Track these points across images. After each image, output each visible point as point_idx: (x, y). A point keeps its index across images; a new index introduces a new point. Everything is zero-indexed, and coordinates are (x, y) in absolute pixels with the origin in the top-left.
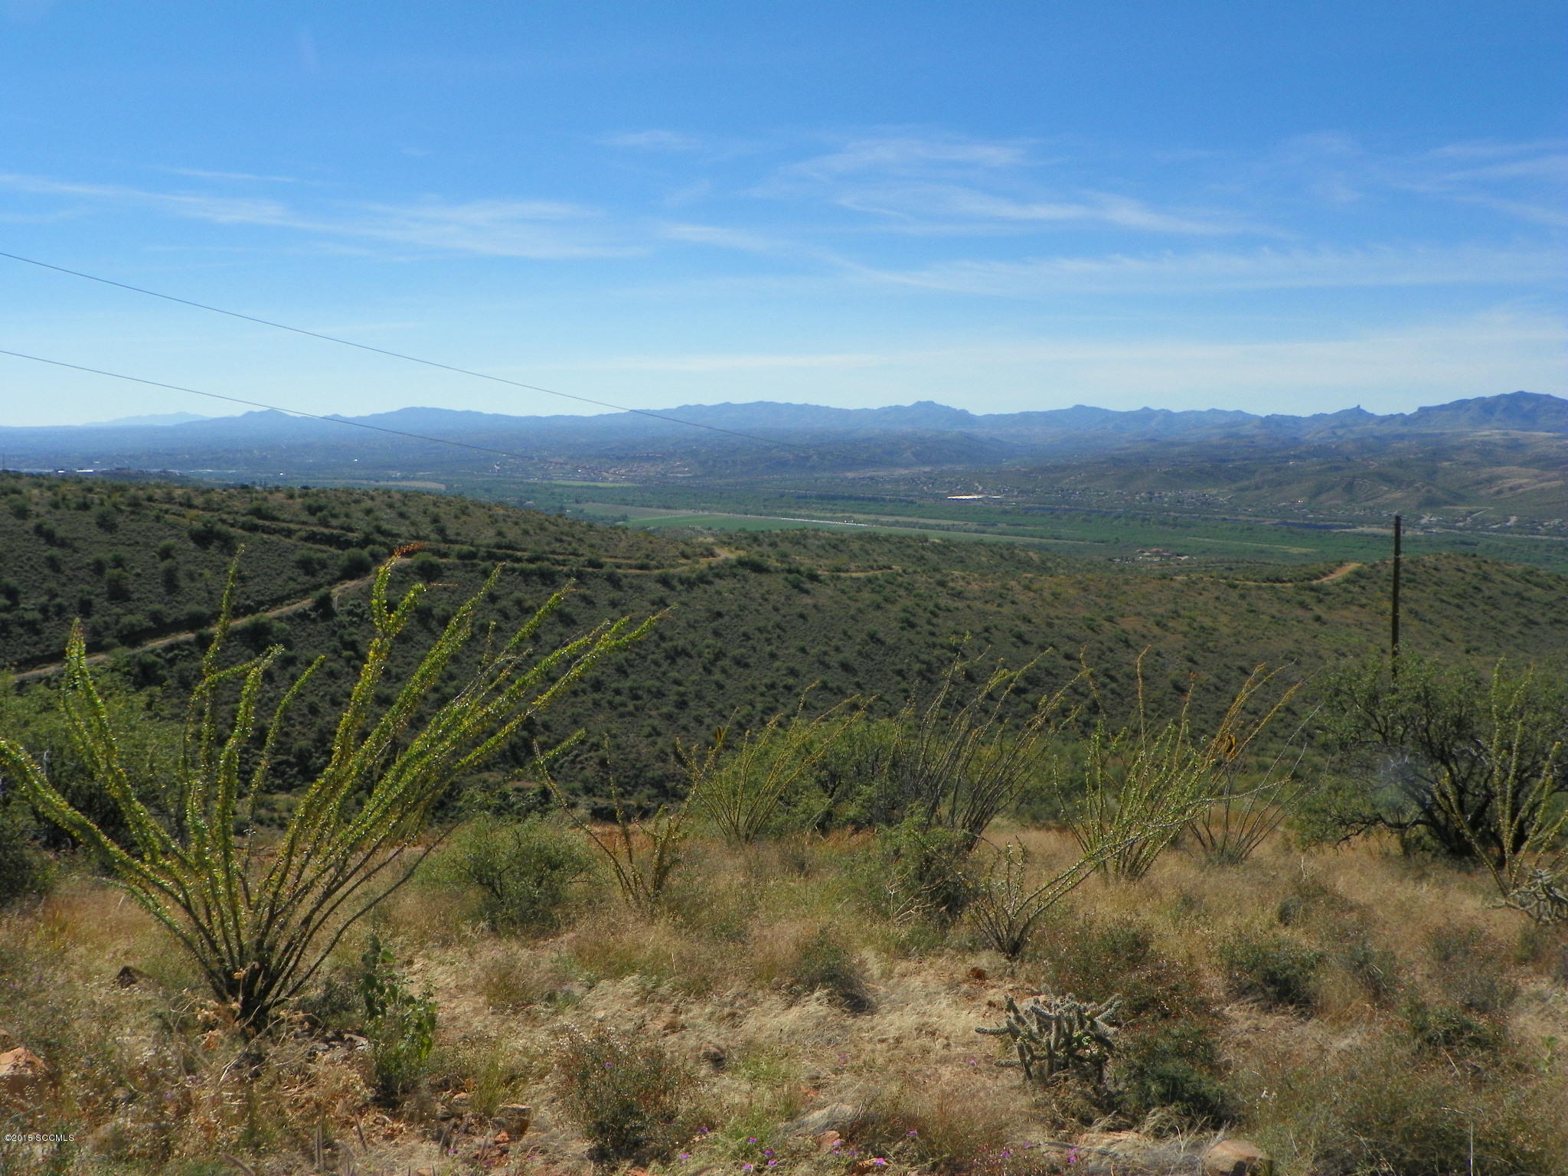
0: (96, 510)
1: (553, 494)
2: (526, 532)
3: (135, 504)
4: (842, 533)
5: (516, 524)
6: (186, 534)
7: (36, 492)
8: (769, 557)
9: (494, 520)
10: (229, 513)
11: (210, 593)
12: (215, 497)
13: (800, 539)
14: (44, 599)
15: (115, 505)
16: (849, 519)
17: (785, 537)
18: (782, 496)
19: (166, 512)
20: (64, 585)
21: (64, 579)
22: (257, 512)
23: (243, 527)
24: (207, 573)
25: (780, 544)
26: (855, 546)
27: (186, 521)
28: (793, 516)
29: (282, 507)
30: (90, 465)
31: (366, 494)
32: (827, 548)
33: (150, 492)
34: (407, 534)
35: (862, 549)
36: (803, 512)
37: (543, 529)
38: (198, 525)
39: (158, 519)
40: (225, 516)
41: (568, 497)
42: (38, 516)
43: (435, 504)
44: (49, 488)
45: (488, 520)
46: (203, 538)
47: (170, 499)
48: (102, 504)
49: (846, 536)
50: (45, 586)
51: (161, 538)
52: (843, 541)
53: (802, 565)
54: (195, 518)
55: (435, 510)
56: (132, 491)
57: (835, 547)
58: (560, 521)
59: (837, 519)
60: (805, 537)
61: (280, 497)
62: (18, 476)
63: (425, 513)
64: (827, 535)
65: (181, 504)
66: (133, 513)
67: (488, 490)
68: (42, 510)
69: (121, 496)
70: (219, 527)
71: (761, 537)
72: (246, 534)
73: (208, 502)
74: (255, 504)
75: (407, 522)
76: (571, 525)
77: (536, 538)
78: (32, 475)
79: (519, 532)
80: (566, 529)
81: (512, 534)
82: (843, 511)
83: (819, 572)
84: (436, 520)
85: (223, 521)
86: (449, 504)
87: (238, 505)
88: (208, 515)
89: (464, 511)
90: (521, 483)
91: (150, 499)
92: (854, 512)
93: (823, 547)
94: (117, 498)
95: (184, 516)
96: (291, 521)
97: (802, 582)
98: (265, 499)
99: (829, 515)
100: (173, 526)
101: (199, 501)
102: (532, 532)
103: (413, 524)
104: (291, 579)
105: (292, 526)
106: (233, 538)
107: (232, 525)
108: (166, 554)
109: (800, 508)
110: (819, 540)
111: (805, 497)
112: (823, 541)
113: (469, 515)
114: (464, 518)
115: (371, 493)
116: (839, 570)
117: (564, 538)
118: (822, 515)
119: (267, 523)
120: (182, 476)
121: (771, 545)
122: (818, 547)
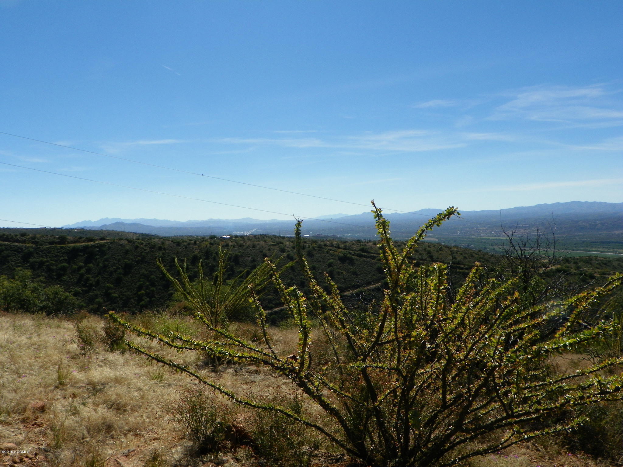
0: (307, 249)
1: (482, 242)
2: (465, 258)
3: (320, 247)
4: (609, 258)
5: (461, 254)
6: (337, 258)
7: (288, 243)
8: (571, 268)
9: (452, 253)
10: (352, 250)
11: (345, 280)
12: (348, 244)
13: (589, 261)
14: (289, 281)
15: (313, 248)
16: (616, 252)
17: (581, 259)
18: (583, 242)
19: (331, 250)
20: (296, 276)
21: (296, 274)
22: (362, 250)
23: (358, 255)
24: (344, 273)
25: (579, 263)
26: (615, 264)
27: (337, 253)
28: (589, 251)
29: (371, 248)
30: (309, 233)
31: (403, 243)
32: (602, 264)
33: (325, 243)
34: (418, 258)
35: (619, 265)
36: (594, 249)
37: (472, 256)
38: (341, 255)
39: (328, 252)
40: (351, 251)
41: (488, 244)
42: (288, 251)
43: (429, 247)
44: (292, 242)
45: (450, 253)
46: (343, 259)
47: (332, 245)
48: (309, 247)
49: (611, 259)
50: (290, 276)
51: (329, 260)
52: (609, 261)
53: (587, 271)
54: (341, 252)
55: (429, 249)
56: (319, 242)
57: (605, 264)
58: (479, 253)
59: (611, 252)
60: (591, 260)
61: (370, 244)
62: (283, 238)
63: (425, 250)
64: (602, 259)
65: (336, 247)
66: (319, 250)
67: (455, 241)
68: (289, 250)
69: (316, 244)
70: (349, 255)
71: (570, 259)
72: (358, 258)
73: (345, 246)
74: (362, 247)
75: (418, 254)
76: (484, 255)
77: (469, 260)
78: (288, 237)
79: (462, 257)
80: (482, 256)
81: (459, 258)
82: (613, 248)
83: (595, 275)
84: (429, 253)
85: (350, 253)
86: (434, 246)
87: (355, 247)
88: (345, 251)
89: (441, 249)
90: (469, 238)
91: (325, 245)
92: (618, 249)
93: (599, 264)
94: (314, 245)
95: (337, 252)
96: (374, 253)
97: (587, 279)
98: (365, 245)
99: (606, 250)
100: (333, 255)
101: (342, 246)
102: (468, 257)
103: (420, 254)
104: (374, 275)
105: (375, 255)
106: (353, 259)
107: (353, 255)
108: (330, 265)
109: (592, 247)
110: (598, 261)
111: (595, 242)
112: (600, 262)
113: (442, 251)
114: (440, 252)
115: (405, 242)
116: (605, 274)
117: (481, 260)
118: (603, 250)
119: (366, 254)
120: (340, 237)
121: (574, 263)
122: (597, 264)
